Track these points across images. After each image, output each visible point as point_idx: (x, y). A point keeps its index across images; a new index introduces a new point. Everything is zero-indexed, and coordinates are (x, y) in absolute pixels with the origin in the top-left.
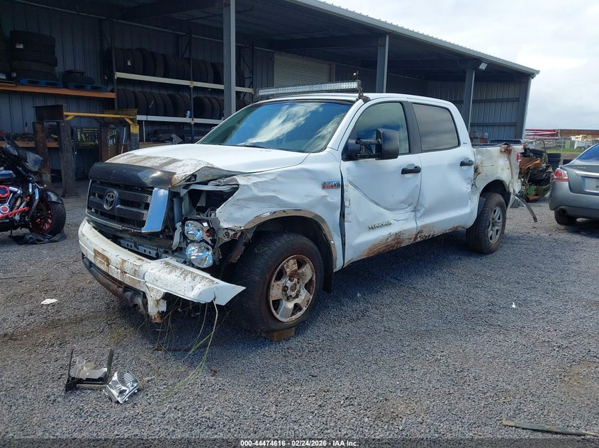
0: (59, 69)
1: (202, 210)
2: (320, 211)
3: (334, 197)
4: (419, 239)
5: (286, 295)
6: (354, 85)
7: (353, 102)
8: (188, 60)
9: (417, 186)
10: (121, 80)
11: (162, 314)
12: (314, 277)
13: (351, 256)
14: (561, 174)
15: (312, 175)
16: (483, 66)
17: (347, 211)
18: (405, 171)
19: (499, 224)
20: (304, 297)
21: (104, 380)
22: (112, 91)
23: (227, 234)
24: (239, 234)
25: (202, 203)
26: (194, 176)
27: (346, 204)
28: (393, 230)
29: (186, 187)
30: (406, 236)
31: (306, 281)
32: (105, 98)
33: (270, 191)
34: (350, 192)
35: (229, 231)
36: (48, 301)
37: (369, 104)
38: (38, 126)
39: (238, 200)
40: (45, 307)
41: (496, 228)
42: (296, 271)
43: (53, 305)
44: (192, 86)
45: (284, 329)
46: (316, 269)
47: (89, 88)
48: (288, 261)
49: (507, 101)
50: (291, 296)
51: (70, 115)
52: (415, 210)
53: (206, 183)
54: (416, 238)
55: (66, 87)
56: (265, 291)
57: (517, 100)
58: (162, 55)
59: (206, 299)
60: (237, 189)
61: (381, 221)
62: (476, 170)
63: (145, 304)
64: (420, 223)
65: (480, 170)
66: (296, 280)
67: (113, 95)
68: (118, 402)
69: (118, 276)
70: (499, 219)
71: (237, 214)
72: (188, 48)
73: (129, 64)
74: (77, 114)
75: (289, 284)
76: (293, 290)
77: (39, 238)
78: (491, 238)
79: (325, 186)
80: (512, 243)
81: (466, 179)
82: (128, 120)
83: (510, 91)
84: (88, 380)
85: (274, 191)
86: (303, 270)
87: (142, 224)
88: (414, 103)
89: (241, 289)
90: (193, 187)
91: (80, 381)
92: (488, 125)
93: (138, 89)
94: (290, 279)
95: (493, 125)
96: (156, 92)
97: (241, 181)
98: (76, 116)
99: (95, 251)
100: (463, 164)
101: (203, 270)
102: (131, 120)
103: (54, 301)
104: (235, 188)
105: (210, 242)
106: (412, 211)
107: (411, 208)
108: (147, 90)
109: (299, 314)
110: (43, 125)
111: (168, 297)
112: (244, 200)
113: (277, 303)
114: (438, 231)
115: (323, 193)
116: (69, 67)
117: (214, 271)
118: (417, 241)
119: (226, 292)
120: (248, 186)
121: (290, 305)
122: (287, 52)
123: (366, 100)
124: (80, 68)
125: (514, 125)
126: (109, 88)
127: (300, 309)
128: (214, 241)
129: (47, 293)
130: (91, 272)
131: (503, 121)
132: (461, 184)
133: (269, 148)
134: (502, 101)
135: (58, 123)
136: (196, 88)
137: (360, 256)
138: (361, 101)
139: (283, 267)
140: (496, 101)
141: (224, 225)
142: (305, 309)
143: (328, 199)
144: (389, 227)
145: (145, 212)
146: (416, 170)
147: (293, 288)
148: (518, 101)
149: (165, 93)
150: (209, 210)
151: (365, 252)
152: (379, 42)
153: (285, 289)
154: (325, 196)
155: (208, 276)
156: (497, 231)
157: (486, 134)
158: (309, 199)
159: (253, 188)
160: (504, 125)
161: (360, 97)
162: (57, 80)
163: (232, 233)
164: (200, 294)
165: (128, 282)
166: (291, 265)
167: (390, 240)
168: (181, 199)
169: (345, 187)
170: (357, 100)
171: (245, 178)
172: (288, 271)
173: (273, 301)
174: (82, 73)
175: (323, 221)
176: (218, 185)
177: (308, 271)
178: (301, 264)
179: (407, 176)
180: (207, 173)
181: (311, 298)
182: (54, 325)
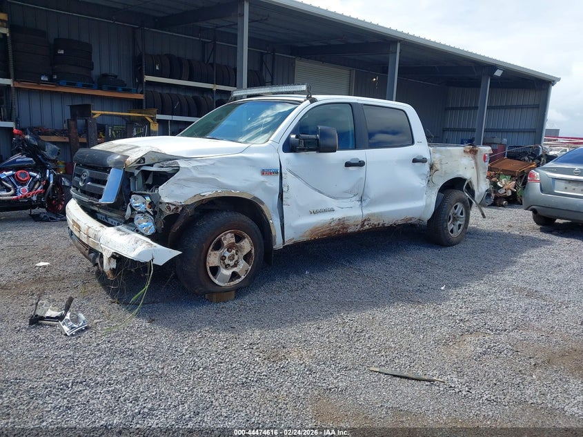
0: (96, 72)
1: (149, 187)
2: (259, 194)
3: (273, 182)
4: (367, 226)
5: (224, 263)
6: (304, 88)
7: (301, 102)
8: (212, 65)
9: (361, 178)
10: (149, 83)
11: (113, 271)
12: (253, 250)
13: (292, 236)
14: (534, 176)
15: (251, 163)
16: (498, 73)
17: (285, 195)
18: (348, 165)
19: (462, 219)
20: (243, 267)
21: (61, 318)
22: (141, 93)
23: (169, 208)
24: (180, 209)
25: (150, 181)
26: (143, 159)
27: (285, 189)
28: (337, 215)
29: (138, 168)
30: (351, 222)
31: (245, 253)
32: (135, 99)
33: (209, 174)
34: (289, 179)
35: (170, 205)
36: (42, 264)
37: (315, 104)
38: (72, 123)
39: (179, 180)
40: (37, 268)
41: (459, 222)
42: (233, 243)
43: (45, 267)
44: (215, 89)
45: (221, 292)
46: (254, 244)
47: (120, 89)
48: (225, 234)
49: (528, 107)
50: (229, 265)
51: (97, 113)
52: (361, 200)
53: (151, 165)
54: (363, 225)
55: (100, 88)
56: (202, 258)
57: (537, 107)
58: (188, 60)
59: (145, 259)
60: (178, 170)
61: (324, 207)
62: (431, 167)
63: (102, 263)
64: (367, 211)
65: (438, 166)
66: (234, 251)
67: (141, 97)
68: (66, 335)
69: (85, 240)
70: (462, 214)
71: (178, 192)
72: (212, 55)
73: (157, 68)
74: (103, 112)
75: (227, 254)
76: (231, 260)
77: (53, 217)
78: (452, 231)
79: (263, 173)
80: (478, 238)
81: (420, 175)
82: (148, 118)
83: (530, 98)
84: (48, 317)
85: (213, 174)
86: (242, 243)
87: (100, 197)
88: (365, 105)
89: (177, 253)
90: (143, 168)
91: (42, 318)
92: (508, 131)
93: (166, 91)
94: (228, 250)
95: (513, 131)
96: (182, 94)
97: (182, 164)
98: (102, 115)
99: (73, 221)
100: (415, 161)
101: (148, 236)
102: (152, 118)
103: (47, 264)
104: (177, 170)
105: (151, 213)
106: (358, 201)
107: (358, 198)
108: (174, 92)
109: (237, 281)
110: (76, 122)
111: (118, 258)
112: (185, 180)
113: (215, 270)
114: (388, 221)
115: (262, 178)
116: (105, 70)
117: (155, 237)
118: (365, 228)
119: (164, 255)
120: (188, 168)
121: (228, 273)
122: (308, 59)
123: (313, 101)
124: (114, 72)
125: (534, 131)
126: (140, 90)
127: (239, 277)
128: (155, 213)
129: (43, 258)
130: (72, 238)
131: (522, 127)
132: (414, 179)
133: (222, 139)
134: (522, 107)
135: (86, 120)
136: (218, 91)
137: (302, 236)
138: (308, 102)
139: (220, 240)
140: (517, 107)
141: (166, 200)
142: (243, 277)
143: (267, 184)
144: (332, 213)
145: (103, 187)
146: (361, 164)
147: (231, 258)
148: (539, 107)
149: (190, 95)
150: (154, 188)
151: (307, 233)
152: (391, 50)
153: (223, 258)
154: (263, 181)
155: (148, 240)
156: (460, 225)
157: (505, 140)
158: (248, 183)
159: (192, 170)
160: (524, 131)
161: (308, 98)
162: (93, 83)
163: (172, 207)
164: (139, 254)
165: (91, 245)
166: (228, 238)
167: (333, 224)
168: (135, 178)
169: (283, 175)
170: (305, 100)
171: (187, 162)
172: (225, 243)
173: (210, 267)
174: (116, 77)
175: (263, 203)
176: (162, 167)
177: (247, 245)
178: (239, 238)
179: (351, 168)
180: (153, 157)
181: (250, 268)
182: (40, 280)
